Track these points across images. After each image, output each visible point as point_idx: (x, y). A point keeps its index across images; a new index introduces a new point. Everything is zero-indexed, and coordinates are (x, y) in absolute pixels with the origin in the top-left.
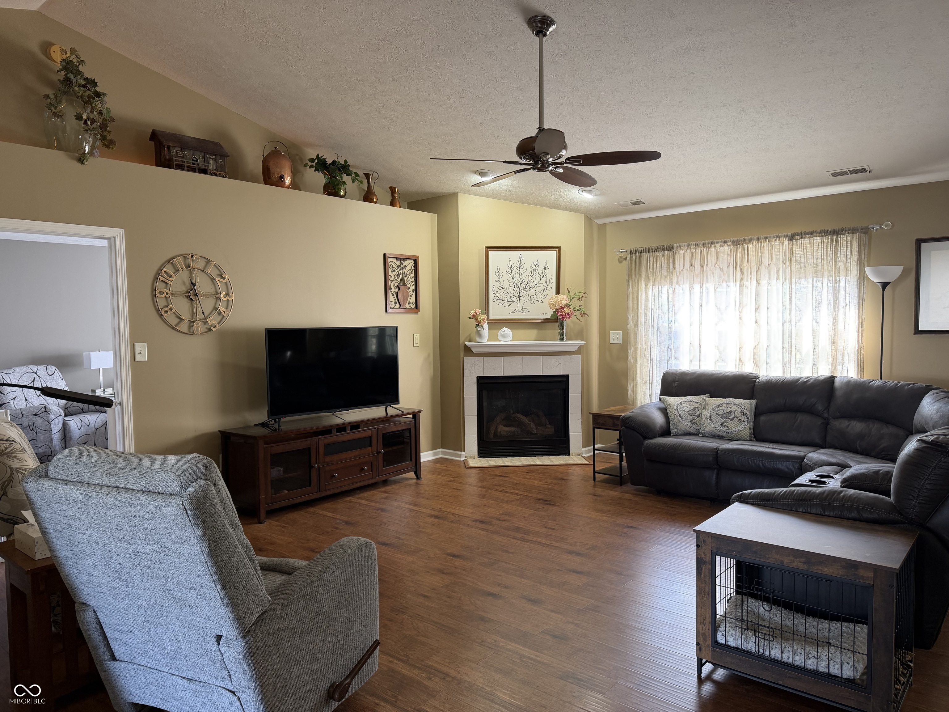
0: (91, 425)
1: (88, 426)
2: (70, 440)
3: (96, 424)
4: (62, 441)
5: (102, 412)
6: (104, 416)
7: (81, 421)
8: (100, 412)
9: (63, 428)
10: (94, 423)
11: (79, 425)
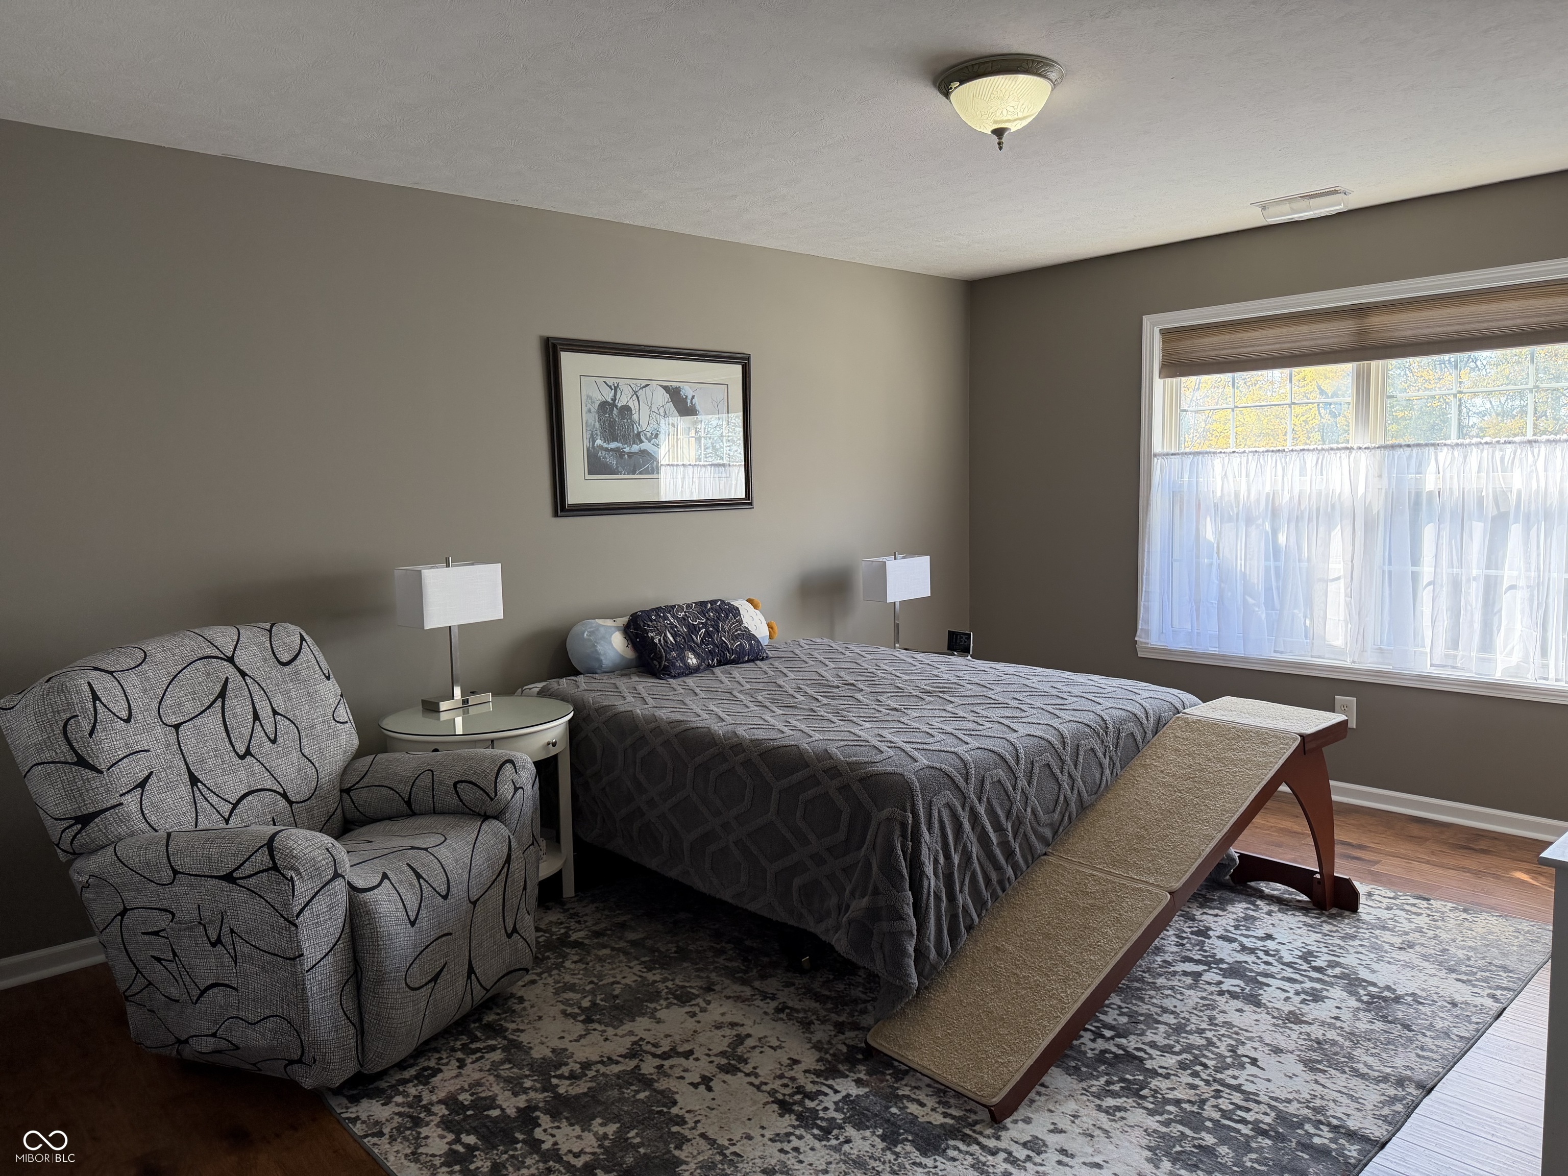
0: (454, 891)
1: (445, 897)
2: (380, 981)
3: (473, 883)
4: (347, 989)
5: (486, 817)
6: (495, 834)
7: (415, 882)
8: (479, 815)
9: (347, 926)
10: (466, 876)
11: (412, 902)
